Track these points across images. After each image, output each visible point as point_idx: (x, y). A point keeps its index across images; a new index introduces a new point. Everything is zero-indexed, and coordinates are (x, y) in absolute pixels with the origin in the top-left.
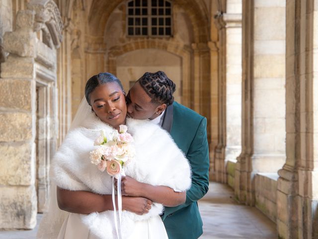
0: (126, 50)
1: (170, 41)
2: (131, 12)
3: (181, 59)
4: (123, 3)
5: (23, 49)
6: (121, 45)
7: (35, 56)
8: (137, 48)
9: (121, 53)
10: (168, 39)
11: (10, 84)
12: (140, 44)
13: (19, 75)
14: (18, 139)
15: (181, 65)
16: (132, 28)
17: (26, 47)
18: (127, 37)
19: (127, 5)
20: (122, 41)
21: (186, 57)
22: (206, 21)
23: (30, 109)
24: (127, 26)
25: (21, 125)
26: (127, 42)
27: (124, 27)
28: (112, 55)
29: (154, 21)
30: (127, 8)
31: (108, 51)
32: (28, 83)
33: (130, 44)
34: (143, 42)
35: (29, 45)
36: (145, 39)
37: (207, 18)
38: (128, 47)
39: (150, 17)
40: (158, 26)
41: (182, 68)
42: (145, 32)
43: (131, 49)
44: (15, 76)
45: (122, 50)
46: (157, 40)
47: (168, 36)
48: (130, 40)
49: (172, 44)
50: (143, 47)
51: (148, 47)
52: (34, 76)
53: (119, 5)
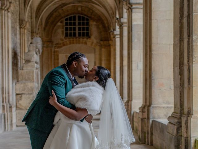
0: (64, 45)
1: (88, 40)
2: (66, 24)
3: (95, 49)
4: (62, 19)
5: (31, 59)
6: (61, 42)
7: (35, 61)
8: (70, 44)
9: (61, 47)
10: (87, 39)
11: (27, 72)
12: (72, 42)
13: (29, 68)
14: (30, 92)
15: (95, 53)
16: (68, 33)
17: (32, 58)
18: (65, 38)
19: (64, 20)
20: (62, 40)
21: (97, 48)
22: (108, 29)
23: (34, 81)
24: (65, 32)
25: (31, 87)
26: (65, 40)
27: (63, 32)
28: (56, 48)
29: (79, 29)
30: (65, 22)
31: (54, 46)
32: (33, 72)
33: (66, 42)
34: (73, 40)
35: (34, 57)
36: (75, 39)
37: (109, 28)
38: (65, 43)
39: (77, 27)
40: (82, 32)
41: (95, 55)
42: (75, 35)
43: (67, 45)
44: (28, 69)
45: (62, 45)
46: (81, 40)
47: (87, 37)
48: (66, 40)
49: (89, 41)
50: (73, 43)
51: (76, 43)
52: (35, 68)
53: (60, 21)
